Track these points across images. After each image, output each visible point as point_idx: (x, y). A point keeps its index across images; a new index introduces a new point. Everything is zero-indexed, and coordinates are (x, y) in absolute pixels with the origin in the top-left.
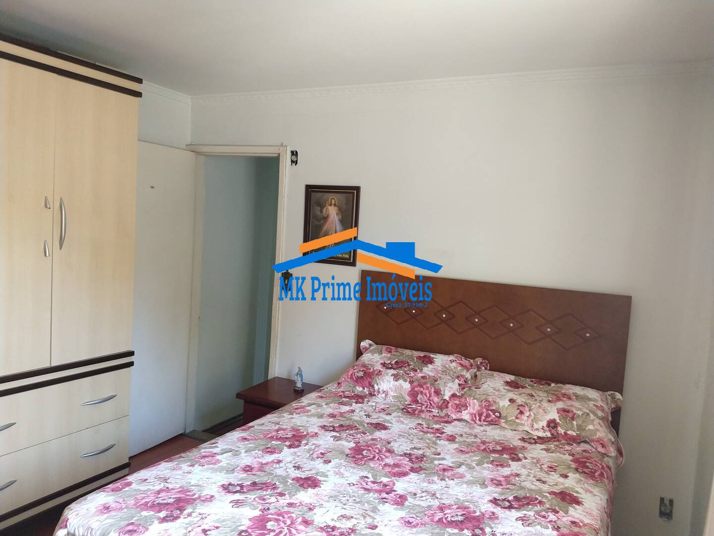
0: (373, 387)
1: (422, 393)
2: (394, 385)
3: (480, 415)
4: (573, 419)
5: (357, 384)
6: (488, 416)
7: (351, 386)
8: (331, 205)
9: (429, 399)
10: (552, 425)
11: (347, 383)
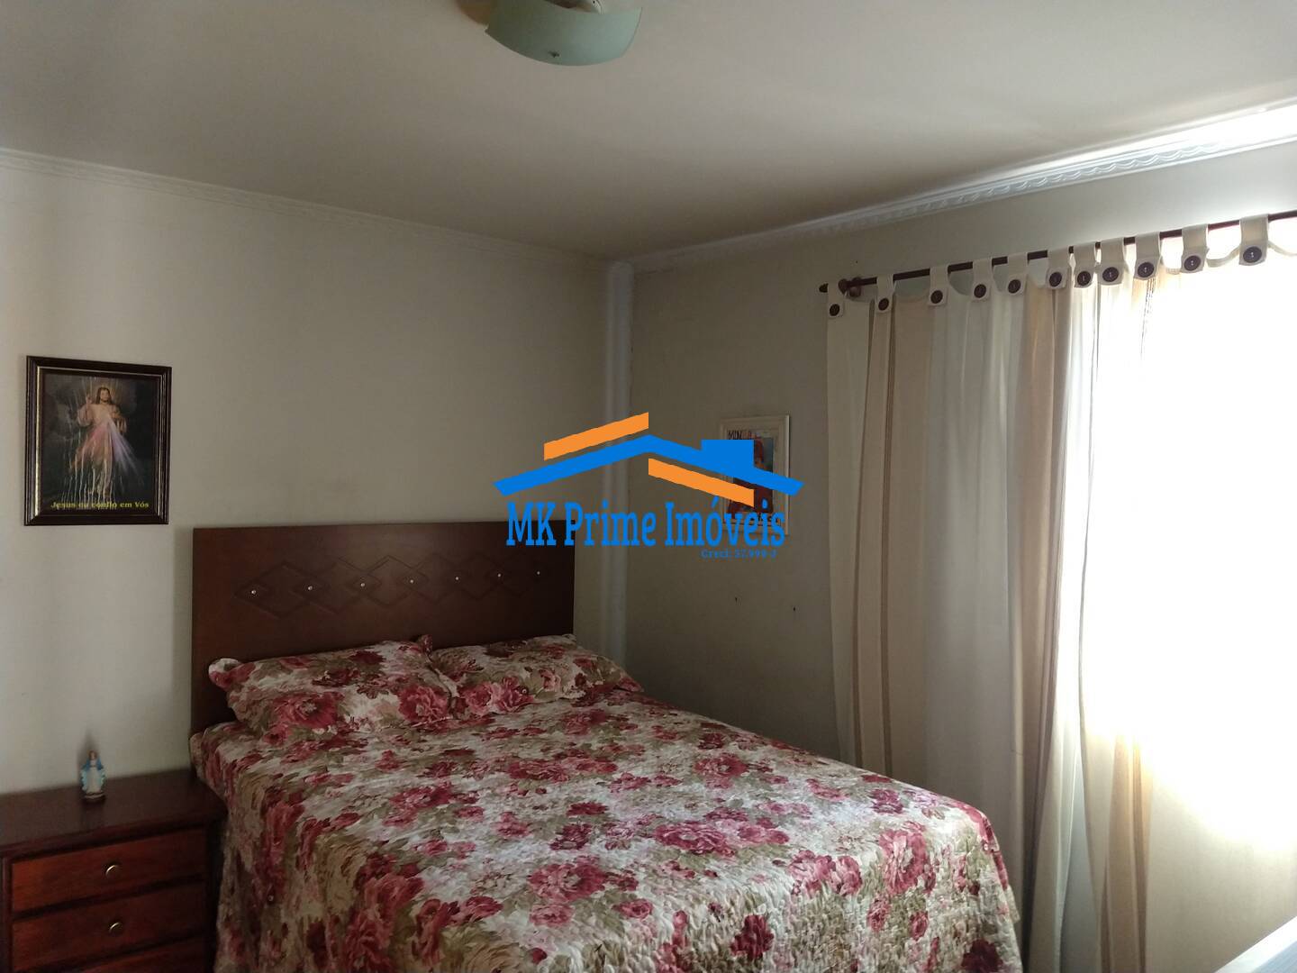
0: (342, 719)
1: (419, 700)
2: (374, 706)
3: (507, 700)
4: (595, 667)
5: (311, 725)
6: (515, 697)
7: (302, 733)
8: (98, 401)
9: (432, 707)
10: (581, 681)
11: (295, 730)
